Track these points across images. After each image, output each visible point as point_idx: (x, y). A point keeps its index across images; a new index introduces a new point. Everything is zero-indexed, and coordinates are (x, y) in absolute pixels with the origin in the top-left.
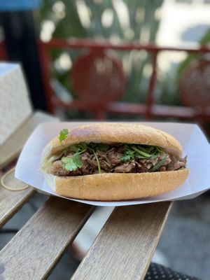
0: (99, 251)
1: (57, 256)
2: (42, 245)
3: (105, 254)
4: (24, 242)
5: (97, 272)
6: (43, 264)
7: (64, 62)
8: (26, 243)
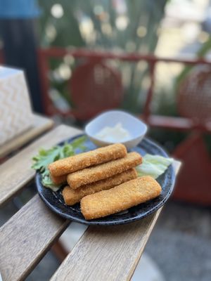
0: (85, 248)
1: (39, 253)
2: (25, 242)
3: (90, 251)
4: (6, 238)
5: (81, 270)
6: (24, 260)
7: (64, 72)
8: (8, 239)
